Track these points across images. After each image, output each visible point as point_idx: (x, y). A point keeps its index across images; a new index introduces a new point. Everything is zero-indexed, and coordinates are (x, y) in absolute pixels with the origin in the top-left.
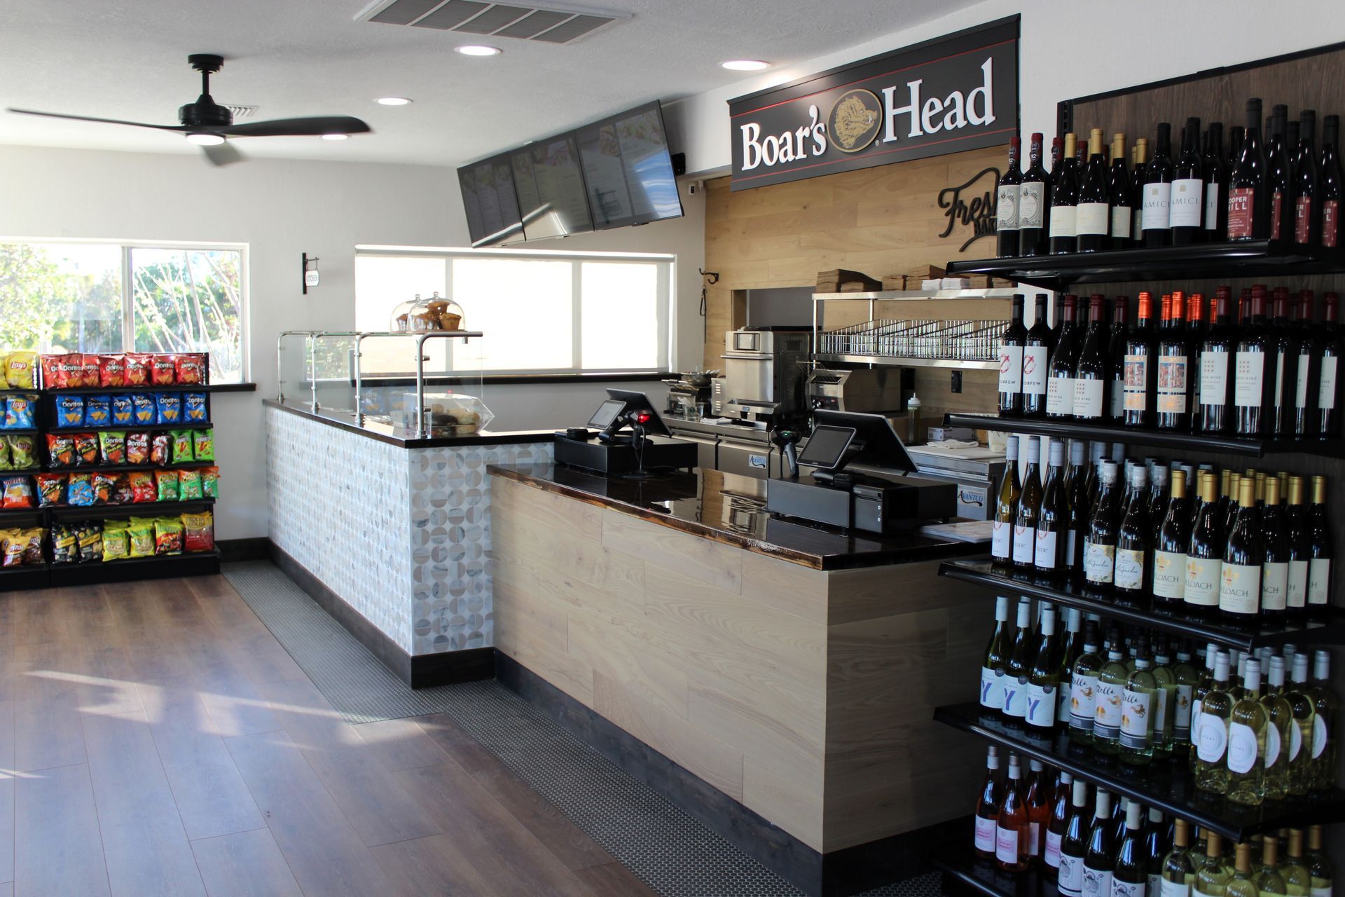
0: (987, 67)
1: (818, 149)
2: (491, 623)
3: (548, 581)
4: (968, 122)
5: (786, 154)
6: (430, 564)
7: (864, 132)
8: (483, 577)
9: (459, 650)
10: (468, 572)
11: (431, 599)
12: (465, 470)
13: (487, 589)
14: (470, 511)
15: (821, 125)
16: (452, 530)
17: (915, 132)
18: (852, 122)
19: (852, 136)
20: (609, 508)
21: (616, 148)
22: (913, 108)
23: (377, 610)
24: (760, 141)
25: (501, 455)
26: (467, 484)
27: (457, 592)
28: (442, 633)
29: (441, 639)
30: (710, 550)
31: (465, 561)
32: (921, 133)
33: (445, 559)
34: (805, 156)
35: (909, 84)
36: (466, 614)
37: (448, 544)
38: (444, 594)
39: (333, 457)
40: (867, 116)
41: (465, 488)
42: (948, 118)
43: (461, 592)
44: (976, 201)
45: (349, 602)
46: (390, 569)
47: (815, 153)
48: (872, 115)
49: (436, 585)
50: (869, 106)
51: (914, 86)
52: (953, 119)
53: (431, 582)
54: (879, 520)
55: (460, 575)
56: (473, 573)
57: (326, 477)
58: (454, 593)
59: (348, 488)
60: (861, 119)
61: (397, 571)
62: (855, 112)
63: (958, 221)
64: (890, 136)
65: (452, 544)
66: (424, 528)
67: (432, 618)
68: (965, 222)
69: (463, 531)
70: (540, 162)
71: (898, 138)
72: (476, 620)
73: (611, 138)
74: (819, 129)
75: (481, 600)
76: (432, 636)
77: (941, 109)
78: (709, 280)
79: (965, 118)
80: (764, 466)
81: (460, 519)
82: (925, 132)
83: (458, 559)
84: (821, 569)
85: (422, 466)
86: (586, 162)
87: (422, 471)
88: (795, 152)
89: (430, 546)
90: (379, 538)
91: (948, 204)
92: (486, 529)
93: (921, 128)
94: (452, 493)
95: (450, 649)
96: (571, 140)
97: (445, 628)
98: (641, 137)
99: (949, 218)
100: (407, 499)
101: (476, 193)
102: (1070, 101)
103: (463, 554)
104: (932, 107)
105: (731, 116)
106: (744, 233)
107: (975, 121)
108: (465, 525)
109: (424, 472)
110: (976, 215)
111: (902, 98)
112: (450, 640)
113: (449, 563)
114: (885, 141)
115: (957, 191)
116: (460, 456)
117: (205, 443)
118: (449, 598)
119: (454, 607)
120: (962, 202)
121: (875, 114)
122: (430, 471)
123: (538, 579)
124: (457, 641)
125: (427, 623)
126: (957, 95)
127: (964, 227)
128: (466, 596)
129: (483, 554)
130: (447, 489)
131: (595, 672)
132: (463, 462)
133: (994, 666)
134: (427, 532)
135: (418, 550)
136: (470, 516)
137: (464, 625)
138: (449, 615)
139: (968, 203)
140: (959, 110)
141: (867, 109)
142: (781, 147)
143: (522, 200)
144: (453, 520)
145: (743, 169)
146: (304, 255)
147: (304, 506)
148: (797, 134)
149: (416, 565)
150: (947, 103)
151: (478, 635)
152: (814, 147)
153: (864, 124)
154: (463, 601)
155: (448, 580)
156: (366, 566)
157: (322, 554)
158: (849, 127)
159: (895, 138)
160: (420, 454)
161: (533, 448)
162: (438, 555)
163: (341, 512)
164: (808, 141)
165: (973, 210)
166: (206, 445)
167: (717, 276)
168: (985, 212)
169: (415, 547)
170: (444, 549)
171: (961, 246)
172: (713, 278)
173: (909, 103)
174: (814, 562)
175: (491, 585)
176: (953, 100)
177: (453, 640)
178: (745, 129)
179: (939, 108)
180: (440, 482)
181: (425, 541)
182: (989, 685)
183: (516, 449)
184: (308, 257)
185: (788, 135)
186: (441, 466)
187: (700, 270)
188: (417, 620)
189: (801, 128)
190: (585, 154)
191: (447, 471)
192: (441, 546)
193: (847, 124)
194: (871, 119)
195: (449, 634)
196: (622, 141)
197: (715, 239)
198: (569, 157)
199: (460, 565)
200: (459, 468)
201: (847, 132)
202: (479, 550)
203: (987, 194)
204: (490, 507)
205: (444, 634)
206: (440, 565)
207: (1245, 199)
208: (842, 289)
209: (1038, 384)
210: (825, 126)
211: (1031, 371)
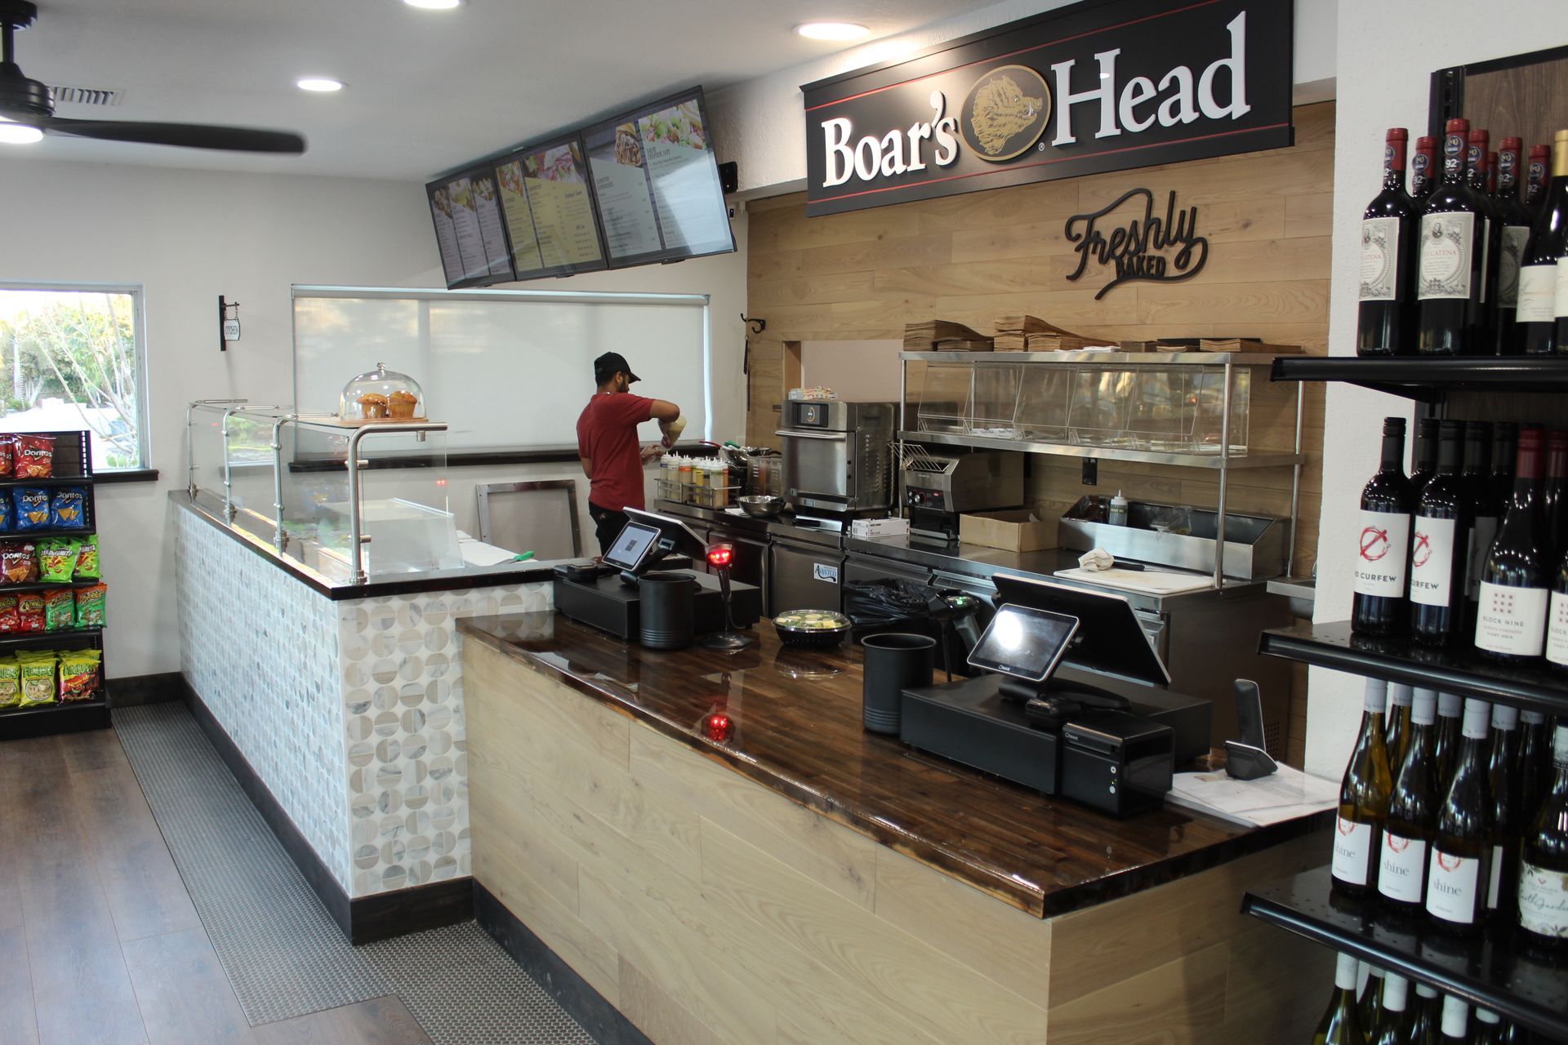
0: (1237, 28)
1: (944, 156)
2: (467, 843)
3: (547, 805)
4: (1202, 114)
5: (892, 163)
6: (375, 765)
7: (1020, 130)
8: (455, 780)
9: (421, 884)
10: (432, 773)
11: (378, 816)
12: (423, 627)
13: (460, 795)
14: (433, 685)
15: (949, 120)
16: (406, 715)
17: (1107, 129)
18: (1000, 115)
19: (1000, 137)
20: (641, 722)
21: (639, 155)
22: (1105, 93)
23: (306, 815)
24: (853, 143)
25: (478, 603)
26: (426, 647)
27: (416, 803)
28: (396, 862)
29: (394, 871)
30: (815, 826)
31: (427, 758)
32: (1118, 132)
33: (396, 756)
34: (922, 166)
35: (1097, 56)
36: (431, 833)
37: (400, 735)
38: (396, 808)
39: (247, 586)
40: (1025, 106)
41: (424, 653)
42: (1164, 108)
43: (422, 802)
44: (1119, 232)
45: (272, 791)
46: (319, 764)
47: (940, 161)
48: (1033, 105)
49: (385, 795)
50: (1028, 92)
51: (1107, 61)
53: (377, 791)
54: (1112, 790)
55: (420, 778)
56: (437, 774)
57: (240, 612)
58: (410, 804)
59: (265, 633)
60: (1015, 111)
61: (329, 771)
62: (1005, 101)
63: (1093, 260)
64: (1064, 135)
65: (406, 734)
66: (364, 714)
67: (379, 842)
68: (1103, 260)
69: (423, 715)
70: (534, 175)
71: (1077, 139)
72: (445, 840)
73: (632, 141)
74: (946, 125)
75: (451, 813)
76: (381, 867)
77: (1152, 93)
78: (753, 328)
79: (1196, 107)
80: (835, 580)
81: (419, 698)
82: (1124, 130)
83: (415, 756)
84: (1041, 916)
85: (359, 624)
86: (597, 175)
87: (359, 631)
88: (906, 160)
89: (374, 739)
90: (304, 717)
91: (1079, 236)
92: (456, 711)
93: (1118, 123)
94: (405, 662)
95: (408, 884)
96: (575, 144)
97: (400, 855)
98: (675, 139)
99: (1080, 255)
100: (339, 672)
101: (450, 217)
102: (1456, 70)
103: (423, 748)
104: (1138, 91)
105: (805, 108)
106: (799, 269)
107: (1213, 111)
108: (425, 706)
109: (363, 633)
110: (1119, 251)
111: (1085, 78)
112: (407, 871)
113: (402, 762)
114: (1054, 143)
115: (1091, 219)
116: (415, 608)
118: (404, 812)
119: (412, 824)
120: (1098, 233)
121: (1039, 103)
122: (370, 632)
123: (533, 798)
124: (418, 870)
125: (373, 849)
126: (1183, 73)
127: (1101, 267)
128: (429, 807)
129: (453, 746)
130: (398, 656)
131: (621, 959)
132: (421, 616)
134: (369, 720)
135: (355, 746)
136: (432, 692)
137: (427, 848)
138: (405, 837)
139: (1107, 236)
140: (1185, 95)
141: (1024, 95)
142: (885, 151)
143: (511, 227)
144: (406, 700)
145: (825, 185)
146: (222, 298)
147: (218, 644)
148: (910, 133)
149: (354, 768)
150: (1164, 84)
151: (448, 862)
152: (937, 152)
153: (1021, 117)
154: (425, 814)
155: (402, 787)
156: (290, 749)
157: (239, 714)
158: (995, 123)
159: (1073, 140)
160: (354, 607)
161: (523, 590)
162: (385, 751)
163: (258, 664)
164: (928, 144)
165: (1114, 247)
166: (87, 557)
167: (763, 324)
168: (1132, 247)
169: (352, 742)
170: (395, 742)
171: (1097, 292)
172: (758, 326)
173: (1096, 85)
174: (1025, 900)
175: (466, 789)
176: (1175, 82)
177: (411, 870)
178: (828, 126)
179: (1149, 91)
180: (387, 647)
181: (366, 733)
183: (499, 592)
184: (227, 301)
185: (895, 135)
186: (386, 624)
187: (742, 315)
188: (358, 846)
189: (917, 125)
190: (596, 163)
191: (396, 630)
192: (390, 738)
193: (992, 119)
194: (1031, 110)
195: (406, 863)
196: (647, 144)
197: (760, 276)
198: (573, 168)
199: (419, 764)
200: (415, 625)
201: (991, 130)
202: (447, 741)
203: (1135, 224)
204: (462, 677)
205: (398, 864)
206: (390, 766)
208: (939, 347)
209: (1435, 587)
210: (955, 121)
211: (1422, 563)
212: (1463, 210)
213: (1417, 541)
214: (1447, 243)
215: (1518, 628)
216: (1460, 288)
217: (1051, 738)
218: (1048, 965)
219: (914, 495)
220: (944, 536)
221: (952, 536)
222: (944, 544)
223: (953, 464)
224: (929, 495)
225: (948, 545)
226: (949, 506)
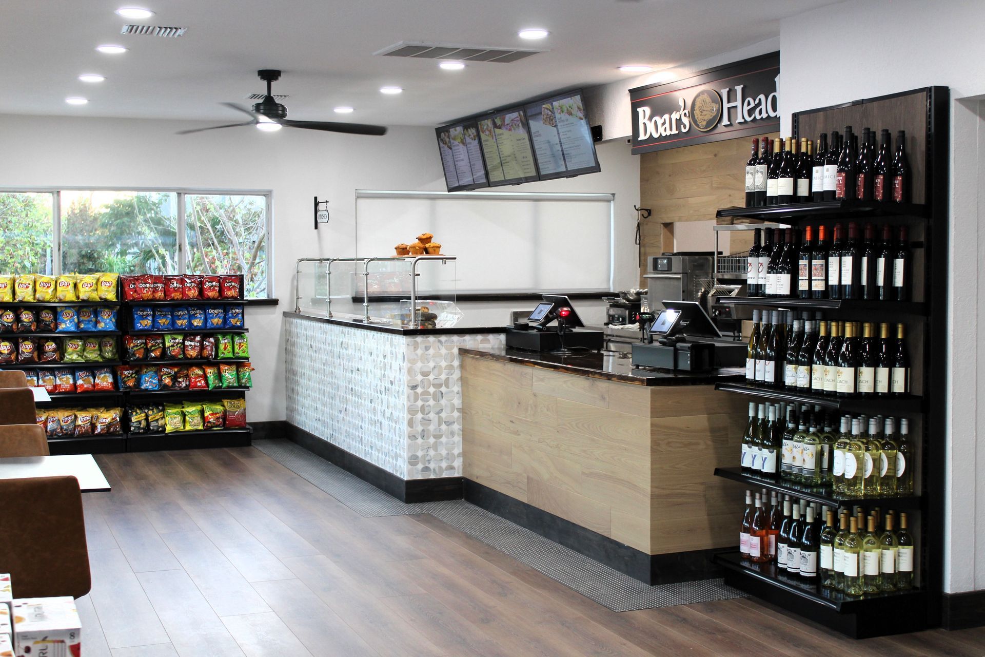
1: (685, 127)
2: (461, 459)
3: (499, 422)
4: (769, 115)
5: (665, 130)
6: (420, 416)
7: (711, 118)
8: (456, 427)
9: (438, 477)
10: (445, 422)
11: (420, 441)
12: (443, 351)
13: (458, 435)
14: (447, 379)
15: (686, 111)
16: (435, 393)
17: (740, 119)
18: (704, 111)
19: (704, 120)
20: (536, 366)
21: (554, 121)
22: (739, 103)
24: (650, 119)
25: (469, 342)
26: (445, 361)
27: (438, 437)
28: (427, 465)
29: (426, 469)
31: (443, 415)
32: (743, 120)
33: (429, 413)
34: (677, 132)
35: (736, 88)
36: (444, 452)
37: (431, 402)
38: (428, 438)
39: (346, 349)
40: (712, 107)
41: (444, 364)
42: (757, 111)
43: (441, 436)
46: (390, 423)
47: (684, 130)
48: (715, 107)
49: (423, 431)
50: (714, 101)
51: (739, 89)
52: (760, 112)
53: (420, 428)
54: (689, 362)
55: (440, 425)
56: (448, 423)
57: (340, 365)
58: (435, 437)
59: (358, 370)
60: (709, 109)
61: (396, 423)
62: (706, 104)
64: (726, 120)
65: (434, 402)
66: (416, 391)
67: (420, 454)
69: (442, 394)
70: (499, 127)
71: (731, 123)
72: (450, 457)
73: (550, 113)
74: (685, 114)
75: (454, 443)
76: (420, 466)
77: (754, 105)
78: (643, 215)
79: (767, 112)
81: (441, 385)
82: (745, 120)
83: (438, 413)
84: (646, 385)
85: (415, 347)
86: (533, 130)
87: (414, 351)
88: (671, 129)
89: (420, 403)
90: (382, 402)
92: (458, 393)
93: (743, 118)
94: (435, 367)
95: (432, 477)
96: (521, 113)
97: (429, 461)
98: (570, 114)
100: (405, 371)
101: (451, 148)
102: (798, 113)
103: (442, 410)
104: (749, 104)
105: (631, 101)
106: (670, 176)
107: (772, 114)
108: (443, 389)
109: (416, 352)
111: (732, 96)
112: (432, 470)
113: (432, 416)
114: (723, 124)
116: (440, 342)
117: (242, 344)
118: (432, 440)
119: (435, 447)
121: (717, 106)
122: (419, 352)
123: (493, 422)
124: (437, 470)
125: (417, 457)
126: (762, 97)
128: (444, 439)
129: (456, 410)
130: (432, 364)
131: (528, 478)
132: (443, 346)
133: (747, 442)
134: (418, 394)
135: (411, 405)
136: (447, 383)
137: (442, 460)
138: (432, 453)
140: (763, 106)
141: (712, 102)
142: (664, 123)
143: (486, 156)
144: (434, 386)
145: (639, 139)
146: (316, 198)
147: (320, 390)
148: (672, 116)
149: (410, 416)
150: (757, 101)
151: (451, 468)
152: (682, 126)
153: (711, 112)
154: (441, 443)
155: (432, 428)
156: (372, 424)
158: (703, 114)
159: (729, 123)
160: (413, 339)
161: (491, 337)
162: (424, 410)
163: (352, 389)
164: (679, 122)
166: (243, 346)
167: (649, 212)
169: (409, 404)
170: (429, 406)
172: (646, 214)
173: (736, 99)
174: (642, 382)
175: (461, 433)
176: (760, 100)
177: (434, 470)
178: (640, 110)
179: (752, 105)
180: (427, 359)
181: (416, 400)
182: (745, 453)
183: (479, 337)
184: (318, 200)
185: (666, 116)
186: (427, 348)
187: (635, 206)
188: (410, 454)
189: (675, 112)
190: (532, 123)
191: (431, 351)
192: (427, 404)
193: (701, 112)
194: (715, 109)
195: (432, 466)
196: (558, 116)
197: (647, 181)
198: (520, 125)
199: (439, 417)
200: (440, 350)
201: (701, 117)
202: (453, 407)
204: (461, 377)
205: (428, 466)
206: (426, 417)
207: (841, 178)
208: (734, 222)
210: (689, 112)
214: (760, 174)
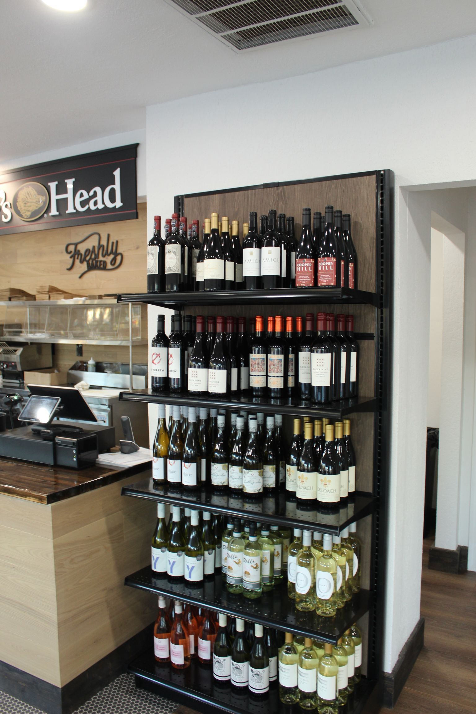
0: (117, 173)
1: (6, 218)
4: (105, 206)
7: (37, 209)
15: (8, 203)
17: (70, 210)
18: (29, 202)
19: (29, 211)
22: (69, 195)
32: (75, 211)
35: (66, 181)
40: (38, 199)
42: (92, 202)
44: (87, 251)
47: (4, 220)
48: (42, 200)
50: (40, 193)
51: (70, 184)
52: (96, 203)
54: (75, 459)
60: (34, 201)
62: (30, 196)
63: (77, 262)
64: (54, 211)
68: (81, 262)
71: (59, 213)
74: (6, 206)
79: (103, 203)
82: (77, 211)
84: (46, 503)
91: (71, 252)
93: (75, 208)
99: (72, 260)
102: (182, 196)
104: (82, 195)
107: (110, 205)
110: (88, 258)
111: (62, 189)
114: (50, 214)
115: (76, 245)
120: (79, 251)
121: (44, 198)
126: (98, 189)
127: (80, 265)
139: (83, 252)
140: (99, 198)
141: (38, 194)
150: (91, 193)
152: (3, 216)
153: (37, 204)
158: (27, 205)
159: (57, 213)
165: (86, 256)
168: (93, 256)
171: (79, 275)
173: (66, 192)
174: (41, 499)
176: (95, 192)
179: (86, 196)
182: (158, 558)
193: (25, 203)
194: (41, 201)
201: (25, 208)
203: (94, 247)
208: (12, 299)
209: (175, 371)
210: (11, 204)
211: (171, 364)
212: (178, 244)
213: (169, 356)
214: (172, 255)
215: (200, 382)
216: (177, 270)
217: (50, 443)
218: (51, 523)
219: (4, 364)
220: (18, 381)
221: (22, 382)
222: (18, 385)
223: (20, 350)
224: (10, 364)
225: (20, 386)
226: (19, 368)
